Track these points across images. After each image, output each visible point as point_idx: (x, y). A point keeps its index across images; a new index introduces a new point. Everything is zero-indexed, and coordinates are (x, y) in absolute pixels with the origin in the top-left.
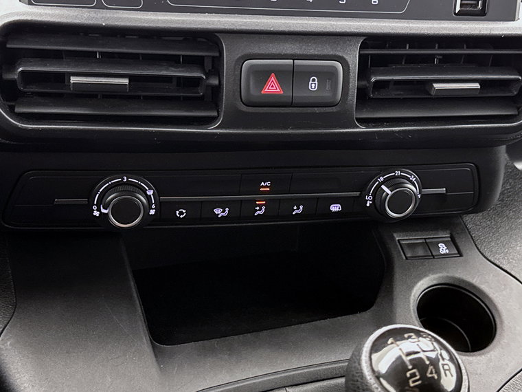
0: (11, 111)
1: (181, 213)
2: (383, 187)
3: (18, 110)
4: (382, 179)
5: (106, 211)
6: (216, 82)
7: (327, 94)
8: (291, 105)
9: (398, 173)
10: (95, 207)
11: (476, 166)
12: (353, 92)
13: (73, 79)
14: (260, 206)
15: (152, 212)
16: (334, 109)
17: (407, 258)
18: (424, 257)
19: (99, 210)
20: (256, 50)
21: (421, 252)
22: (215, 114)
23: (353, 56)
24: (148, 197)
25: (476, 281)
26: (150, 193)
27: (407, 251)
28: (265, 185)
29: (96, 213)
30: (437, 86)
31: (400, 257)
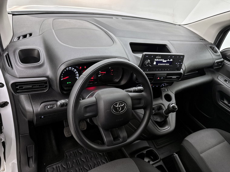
4: (163, 84)
7: (163, 79)
8: (160, 80)
9: (165, 83)
12: (165, 78)
18: (164, 91)
20: (158, 75)
22: (152, 80)
23: (166, 75)
25: (169, 94)
30: (173, 77)
31: (162, 92)
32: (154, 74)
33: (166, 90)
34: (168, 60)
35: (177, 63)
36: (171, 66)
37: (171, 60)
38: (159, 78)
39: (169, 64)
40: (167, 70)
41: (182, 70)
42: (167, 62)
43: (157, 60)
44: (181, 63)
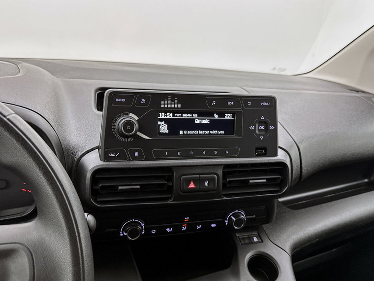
0: (95, 200)
1: (153, 231)
2: (232, 217)
3: (98, 200)
4: (231, 214)
5: (126, 234)
6: (171, 184)
7: (212, 187)
8: (198, 191)
9: (237, 211)
10: (121, 232)
11: (266, 207)
12: (221, 185)
13: (120, 188)
14: (184, 226)
15: (143, 232)
16: (214, 192)
17: (242, 244)
18: (249, 244)
19: (123, 233)
20: (186, 172)
21: (247, 241)
22: (170, 196)
23: (220, 172)
24: (142, 227)
25: (269, 252)
26: (143, 225)
27: (242, 241)
28: (187, 219)
29: (121, 235)
30: (251, 181)
31: (239, 244)
32: (169, 169)
33: (256, 239)
34: (216, 117)
35: (252, 128)
36: (234, 137)
37: (228, 116)
38: (192, 185)
39: (222, 132)
40: (221, 155)
41: (280, 151)
42: (213, 125)
43: (170, 116)
44: (271, 128)
